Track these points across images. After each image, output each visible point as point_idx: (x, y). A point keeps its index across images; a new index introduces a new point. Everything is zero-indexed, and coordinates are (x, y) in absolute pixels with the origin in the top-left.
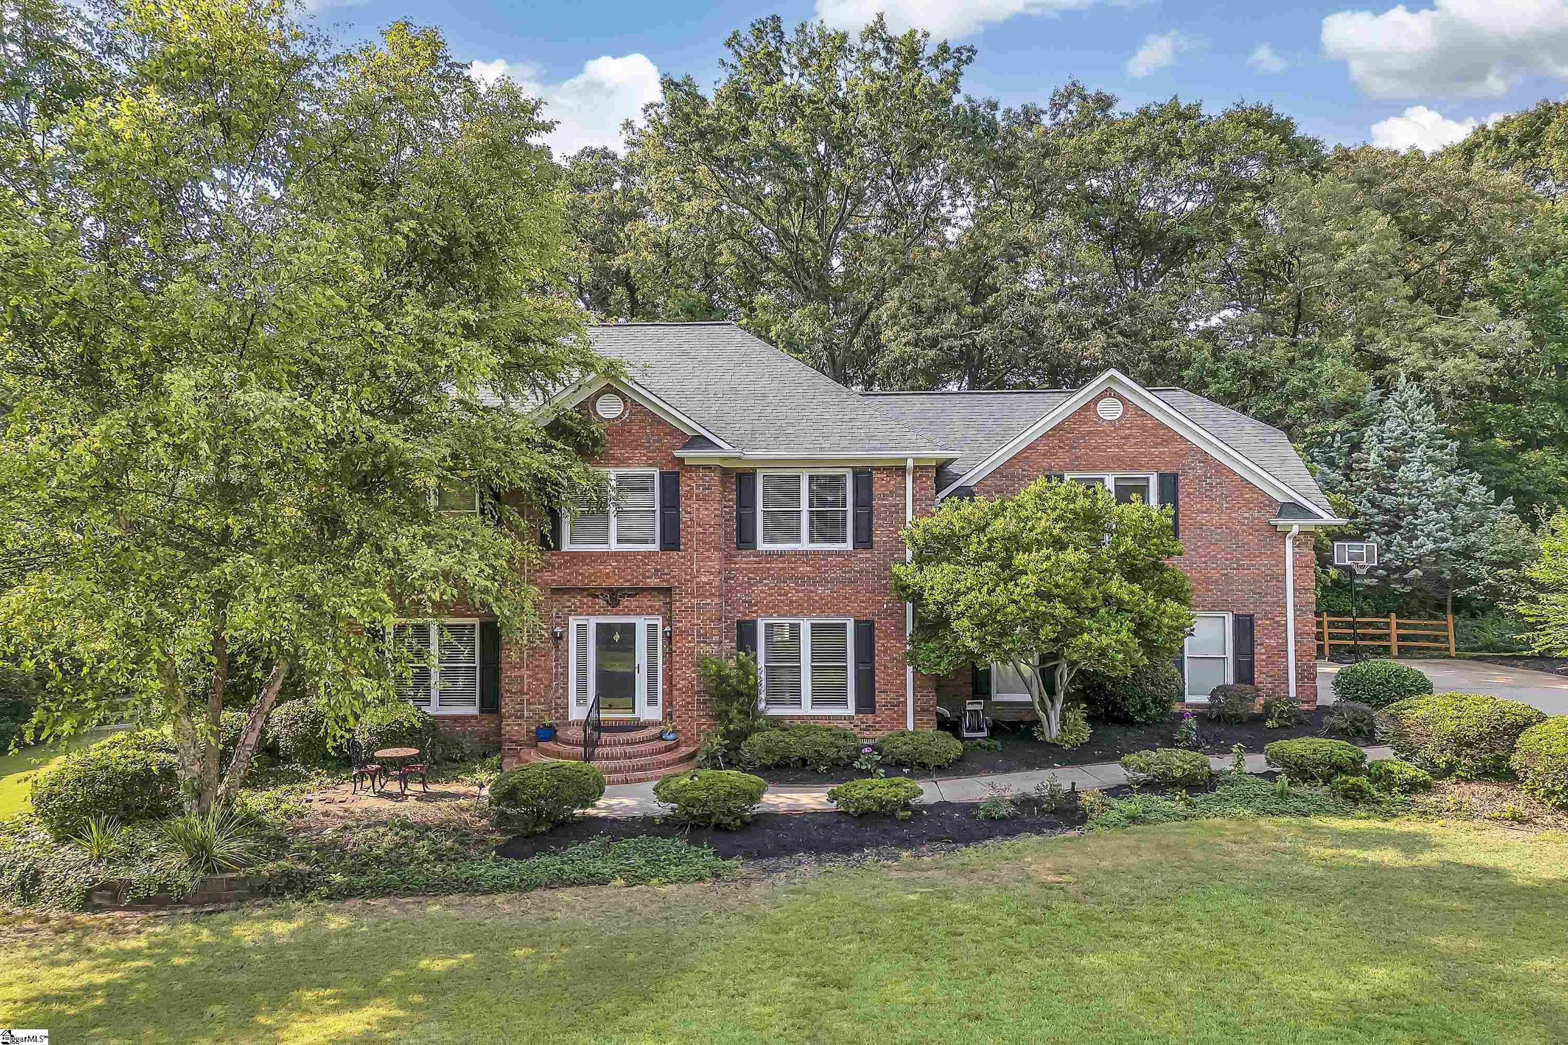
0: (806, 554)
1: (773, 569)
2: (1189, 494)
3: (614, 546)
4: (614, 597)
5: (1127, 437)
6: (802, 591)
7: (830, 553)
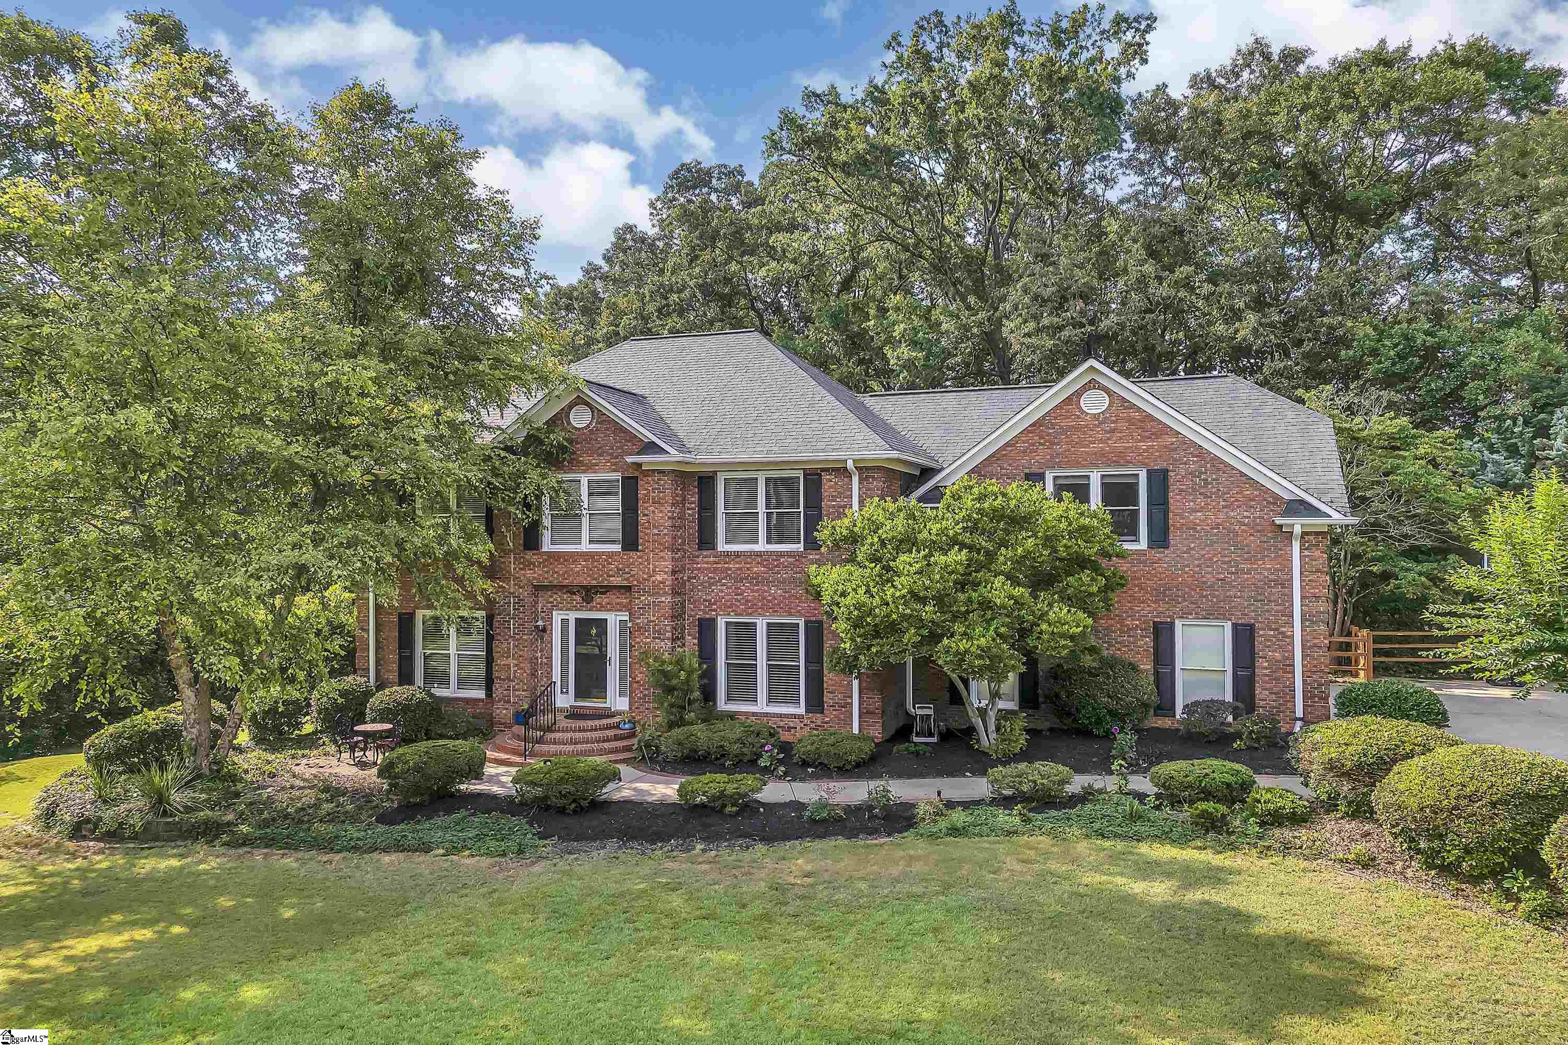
0: (759, 554)
1: (730, 569)
2: (1181, 490)
3: (585, 546)
4: (588, 593)
5: (1113, 431)
6: (757, 591)
7: (781, 554)
